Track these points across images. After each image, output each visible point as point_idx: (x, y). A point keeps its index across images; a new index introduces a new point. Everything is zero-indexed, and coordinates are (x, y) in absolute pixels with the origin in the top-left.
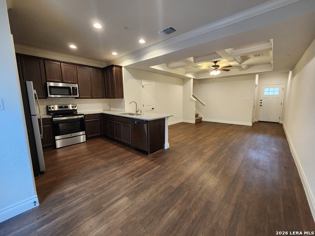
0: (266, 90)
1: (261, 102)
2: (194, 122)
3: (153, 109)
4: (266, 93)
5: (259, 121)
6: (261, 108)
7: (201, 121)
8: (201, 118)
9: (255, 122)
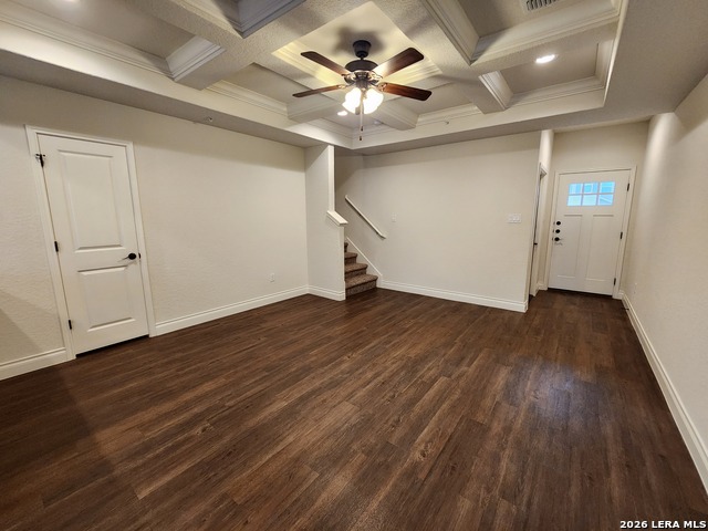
0: (573, 188)
1: (558, 227)
2: (339, 294)
3: (132, 256)
4: (573, 201)
5: (551, 290)
6: (557, 247)
7: (375, 289)
8: (375, 280)
9: (540, 292)
